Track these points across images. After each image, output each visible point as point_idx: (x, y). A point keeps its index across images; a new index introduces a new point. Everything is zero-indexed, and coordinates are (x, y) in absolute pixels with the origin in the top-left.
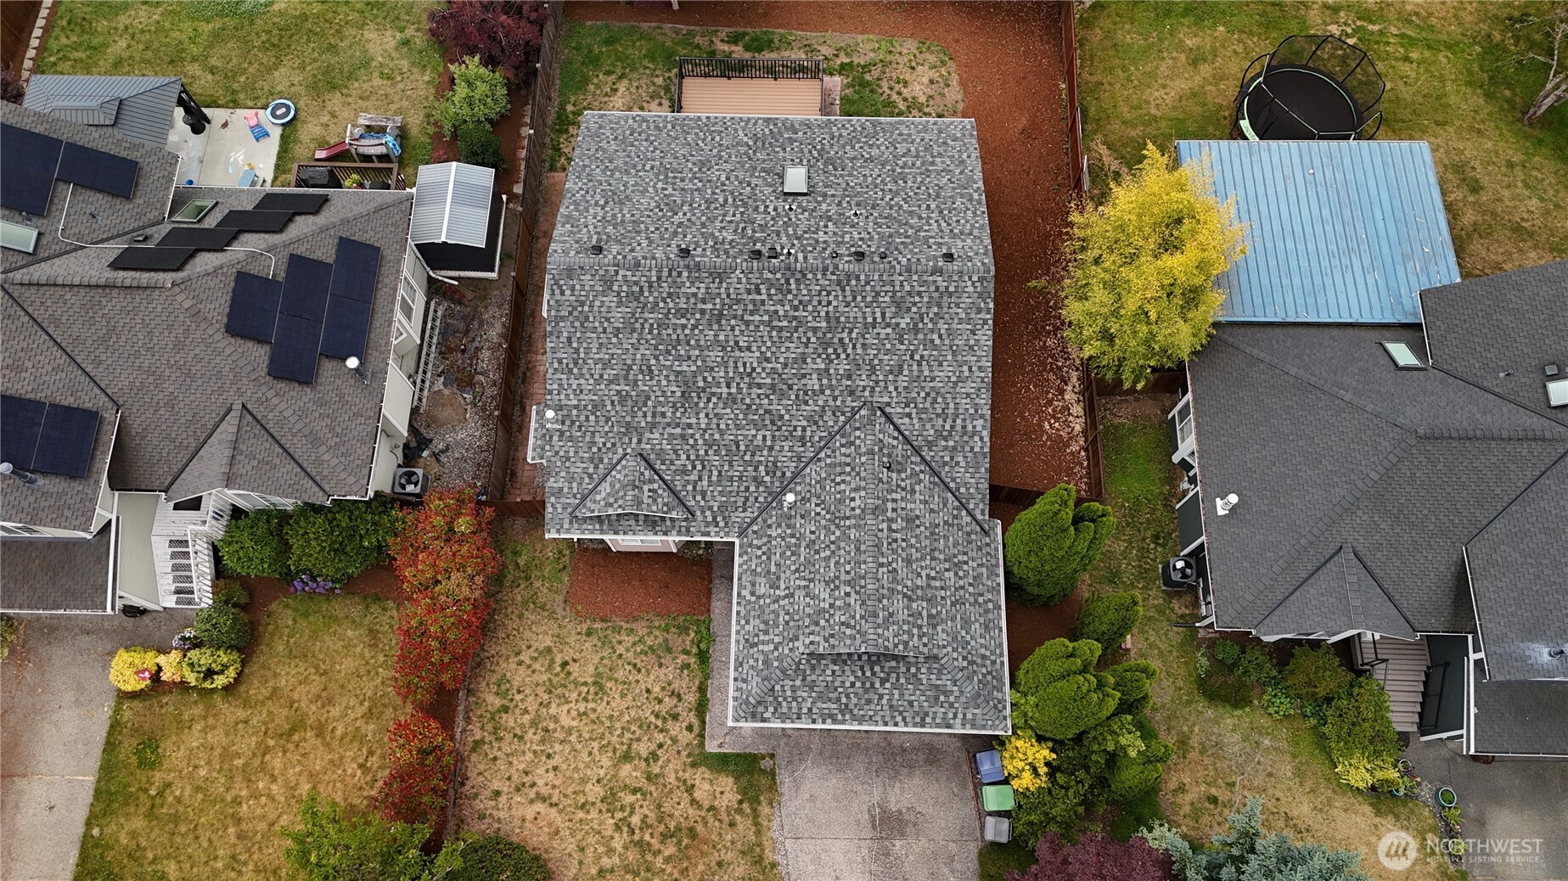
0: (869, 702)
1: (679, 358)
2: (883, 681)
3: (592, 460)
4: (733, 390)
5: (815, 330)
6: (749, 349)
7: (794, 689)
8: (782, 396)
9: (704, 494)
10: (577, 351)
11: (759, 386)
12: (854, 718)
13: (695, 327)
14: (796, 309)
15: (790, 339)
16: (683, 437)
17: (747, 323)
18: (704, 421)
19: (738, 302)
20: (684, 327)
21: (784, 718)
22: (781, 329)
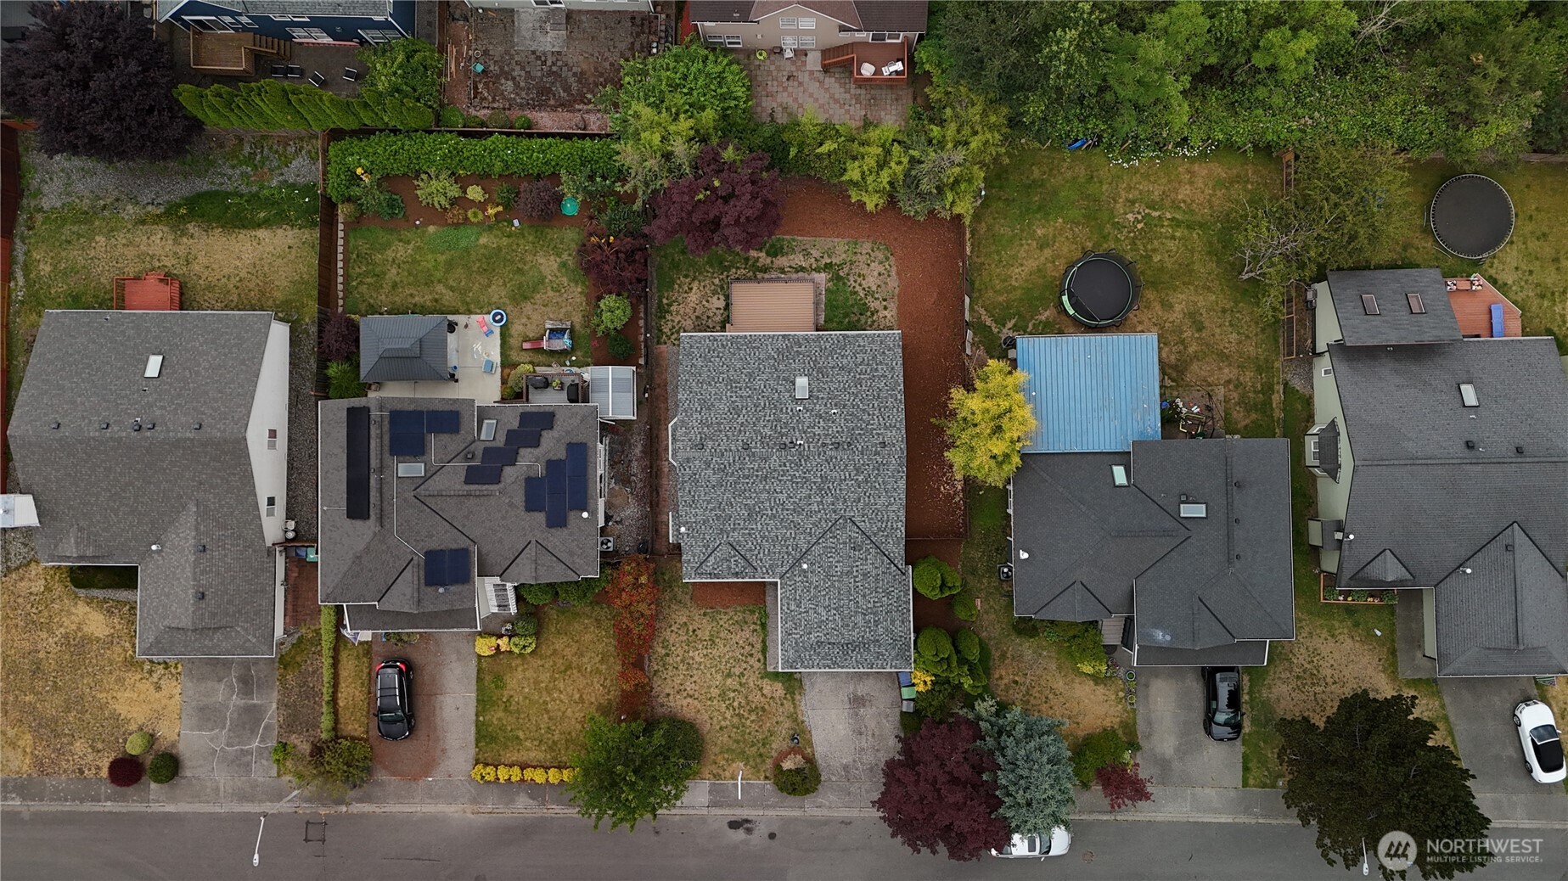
0: (846, 660)
1: (746, 498)
2: (852, 651)
3: (704, 546)
4: (774, 512)
5: (815, 483)
6: (781, 492)
7: (810, 655)
8: (799, 514)
9: (761, 560)
10: (694, 496)
11: (787, 510)
12: (839, 666)
13: (753, 483)
14: (805, 473)
15: (802, 487)
16: (749, 534)
17: (780, 481)
18: (760, 527)
19: (775, 471)
20: (748, 483)
21: (805, 667)
22: (797, 483)
